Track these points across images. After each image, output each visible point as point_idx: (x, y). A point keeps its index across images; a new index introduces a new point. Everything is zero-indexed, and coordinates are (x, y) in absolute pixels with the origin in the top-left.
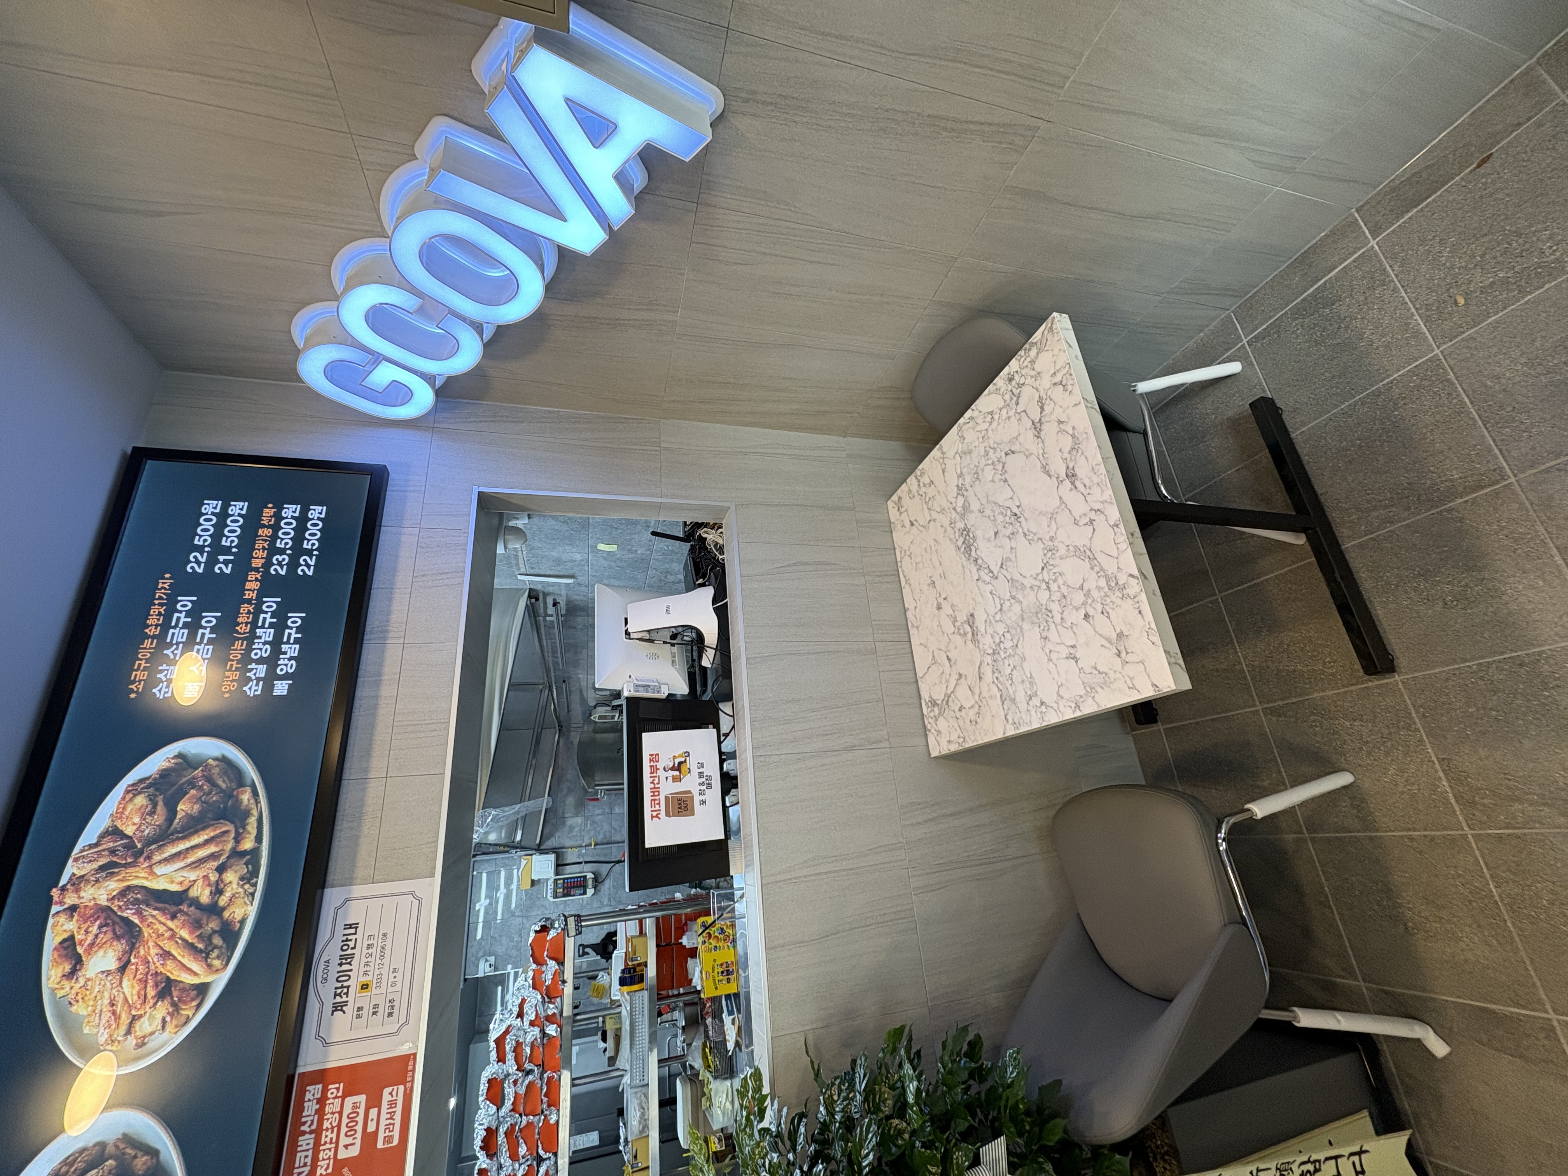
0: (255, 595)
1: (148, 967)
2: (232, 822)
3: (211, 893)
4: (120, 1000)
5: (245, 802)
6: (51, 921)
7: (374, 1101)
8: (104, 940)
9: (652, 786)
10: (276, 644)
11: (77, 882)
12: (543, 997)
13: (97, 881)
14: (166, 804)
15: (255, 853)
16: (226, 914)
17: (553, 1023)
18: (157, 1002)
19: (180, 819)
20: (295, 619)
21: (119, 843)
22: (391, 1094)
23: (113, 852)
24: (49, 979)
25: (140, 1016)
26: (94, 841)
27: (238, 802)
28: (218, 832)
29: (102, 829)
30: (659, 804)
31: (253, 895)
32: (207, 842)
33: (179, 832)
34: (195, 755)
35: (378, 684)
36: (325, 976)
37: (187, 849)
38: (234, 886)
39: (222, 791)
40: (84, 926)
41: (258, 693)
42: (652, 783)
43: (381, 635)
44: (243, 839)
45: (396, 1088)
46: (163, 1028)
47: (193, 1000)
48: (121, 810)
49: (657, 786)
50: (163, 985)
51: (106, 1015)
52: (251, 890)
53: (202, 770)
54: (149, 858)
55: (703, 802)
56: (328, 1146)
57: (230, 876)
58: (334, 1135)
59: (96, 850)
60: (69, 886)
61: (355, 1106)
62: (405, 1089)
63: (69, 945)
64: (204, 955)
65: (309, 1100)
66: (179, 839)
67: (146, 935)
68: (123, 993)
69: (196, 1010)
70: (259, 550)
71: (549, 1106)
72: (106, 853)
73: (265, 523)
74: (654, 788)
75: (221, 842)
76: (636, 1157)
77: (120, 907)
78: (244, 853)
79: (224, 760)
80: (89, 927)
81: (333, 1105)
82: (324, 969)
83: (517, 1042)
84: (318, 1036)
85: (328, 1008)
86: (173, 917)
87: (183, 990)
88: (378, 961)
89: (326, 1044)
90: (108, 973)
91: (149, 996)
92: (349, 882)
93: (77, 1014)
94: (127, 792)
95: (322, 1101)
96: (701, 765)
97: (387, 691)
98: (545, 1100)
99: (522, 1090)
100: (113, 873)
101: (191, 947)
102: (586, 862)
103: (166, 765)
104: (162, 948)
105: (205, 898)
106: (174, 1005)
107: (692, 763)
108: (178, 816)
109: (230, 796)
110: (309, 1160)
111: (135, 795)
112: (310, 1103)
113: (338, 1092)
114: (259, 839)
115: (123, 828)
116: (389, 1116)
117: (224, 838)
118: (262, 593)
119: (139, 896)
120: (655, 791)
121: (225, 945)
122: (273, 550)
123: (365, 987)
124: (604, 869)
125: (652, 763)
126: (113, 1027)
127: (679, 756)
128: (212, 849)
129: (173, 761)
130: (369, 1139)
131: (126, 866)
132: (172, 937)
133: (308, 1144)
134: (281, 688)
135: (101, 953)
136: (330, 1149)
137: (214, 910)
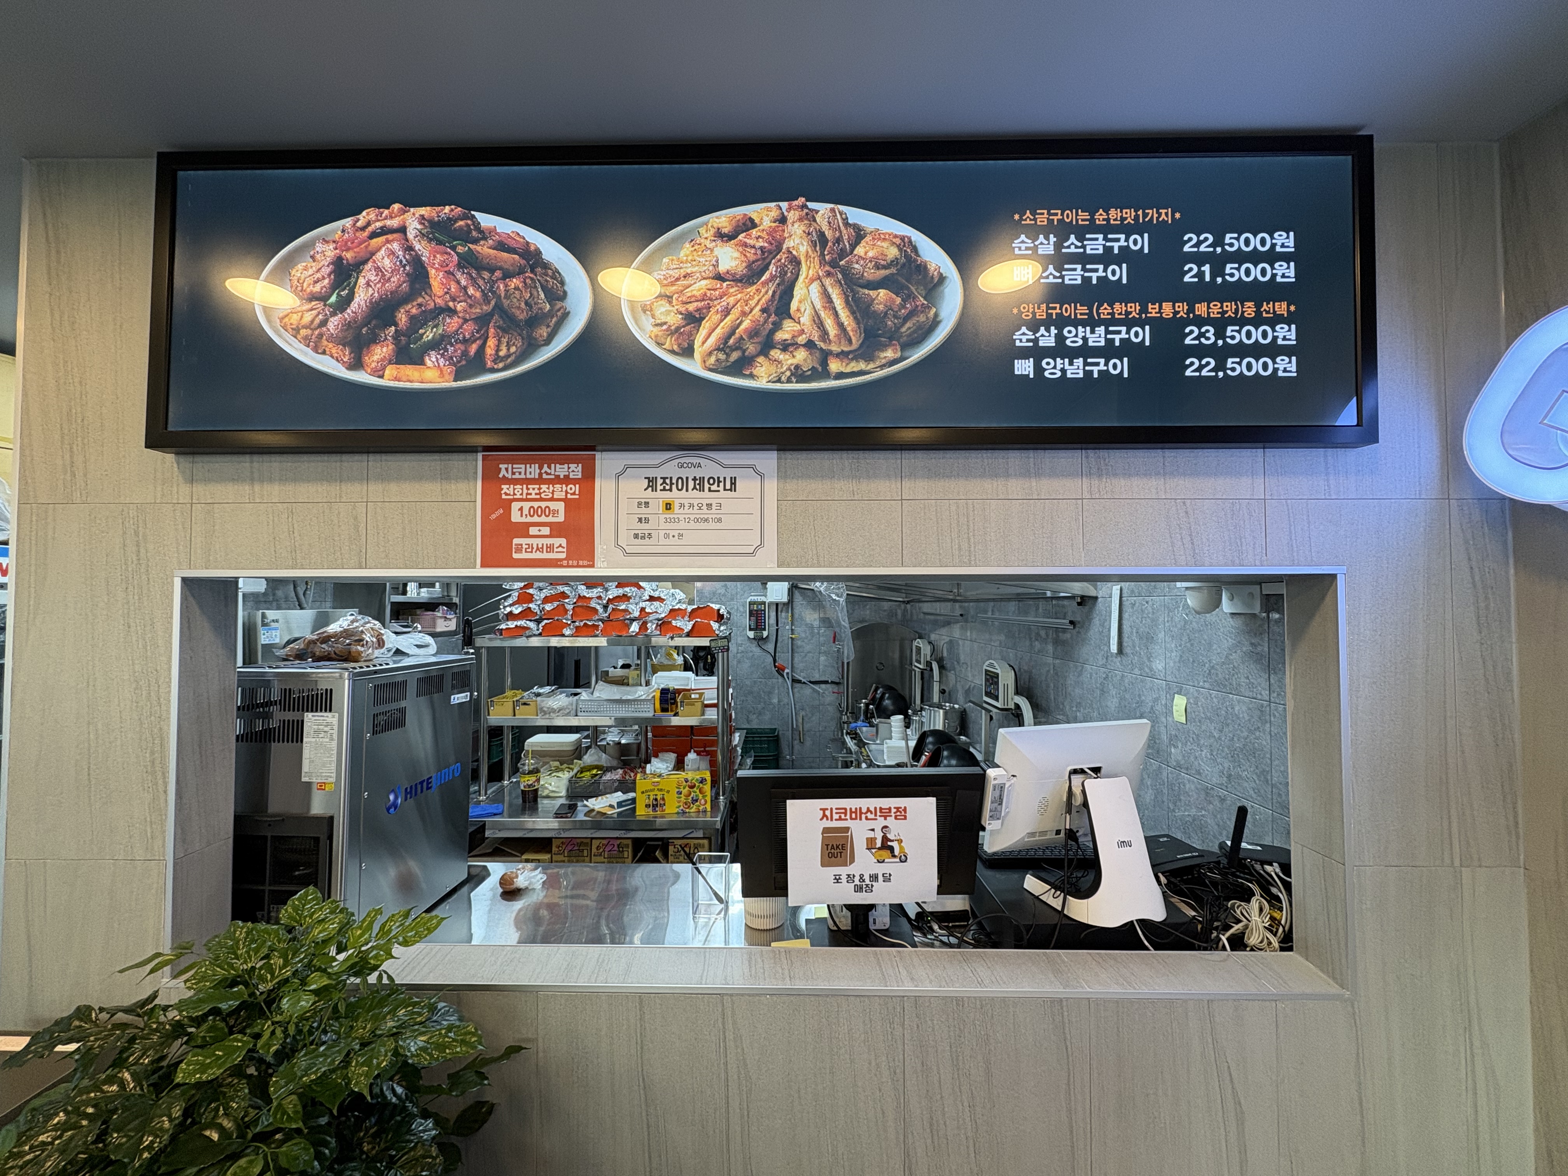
0: (1154, 315)
1: (717, 299)
2: (861, 346)
3: (785, 340)
4: (690, 281)
5: (883, 355)
6: (773, 205)
7: (557, 530)
8: (748, 255)
9: (864, 810)
10: (1085, 351)
11: (810, 217)
12: (663, 618)
13: (809, 234)
14: (886, 278)
15: (825, 374)
16: (761, 359)
17: (640, 629)
18: (681, 314)
19: (869, 295)
20: (1121, 367)
21: (847, 244)
22: (560, 546)
23: (838, 240)
24: (717, 217)
25: (670, 303)
26: (850, 221)
27: (883, 347)
28: (851, 334)
29: (863, 225)
30: (840, 819)
31: (779, 381)
32: (841, 326)
33: (854, 296)
34: (943, 292)
35: (1026, 474)
36: (685, 465)
37: (834, 308)
38: (790, 362)
39: (898, 328)
40: (764, 235)
41: (1018, 343)
42: (868, 810)
43: (1094, 470)
44: (842, 361)
45: (565, 550)
46: (657, 325)
47: (679, 345)
48: (882, 236)
49: (863, 816)
50: (697, 316)
51: (676, 274)
52: (783, 378)
53: (923, 304)
54: (829, 274)
55: (837, 880)
56: (525, 491)
57: (801, 356)
58: (533, 496)
59: (841, 225)
60: (806, 211)
61: (555, 512)
62: (561, 560)
63: (749, 224)
64: (722, 346)
65: (569, 468)
66: (847, 297)
67: (749, 290)
68: (695, 283)
69: (669, 350)
70: (1222, 307)
71: (577, 628)
72: (837, 234)
73: (1265, 307)
74: (861, 813)
75: (840, 339)
76: (525, 704)
77: (780, 260)
78: (824, 363)
79: (935, 323)
80: (763, 238)
81: (559, 491)
82: (692, 464)
83: (630, 598)
84: (627, 467)
85: (651, 473)
86: (763, 311)
87: (690, 334)
88: (692, 517)
89: (618, 476)
90: (716, 266)
91: (688, 306)
92: (783, 475)
93: (682, 248)
94: (902, 238)
95: (567, 480)
96: (887, 878)
97: (1015, 487)
98: (582, 624)
99: (593, 604)
100: (815, 246)
101: (732, 333)
102: (777, 630)
103: (932, 267)
104: (734, 306)
105: (780, 336)
106: (677, 329)
107: (891, 867)
108: (871, 292)
109: (891, 339)
110: (517, 476)
111: (898, 246)
112: (566, 469)
113: (572, 494)
114: (840, 376)
115: (863, 243)
116: (540, 546)
117: (843, 341)
118: (1157, 324)
119: (789, 274)
120: (857, 814)
121: (728, 364)
122: (1220, 326)
123: (668, 506)
124: (770, 647)
125: (893, 810)
126: (665, 282)
127: (901, 848)
128: (832, 330)
129: (936, 273)
130: (523, 530)
131: (822, 255)
132: (744, 314)
133: (530, 473)
134: (1024, 367)
135: (737, 254)
136: (522, 494)
137: (767, 346)
